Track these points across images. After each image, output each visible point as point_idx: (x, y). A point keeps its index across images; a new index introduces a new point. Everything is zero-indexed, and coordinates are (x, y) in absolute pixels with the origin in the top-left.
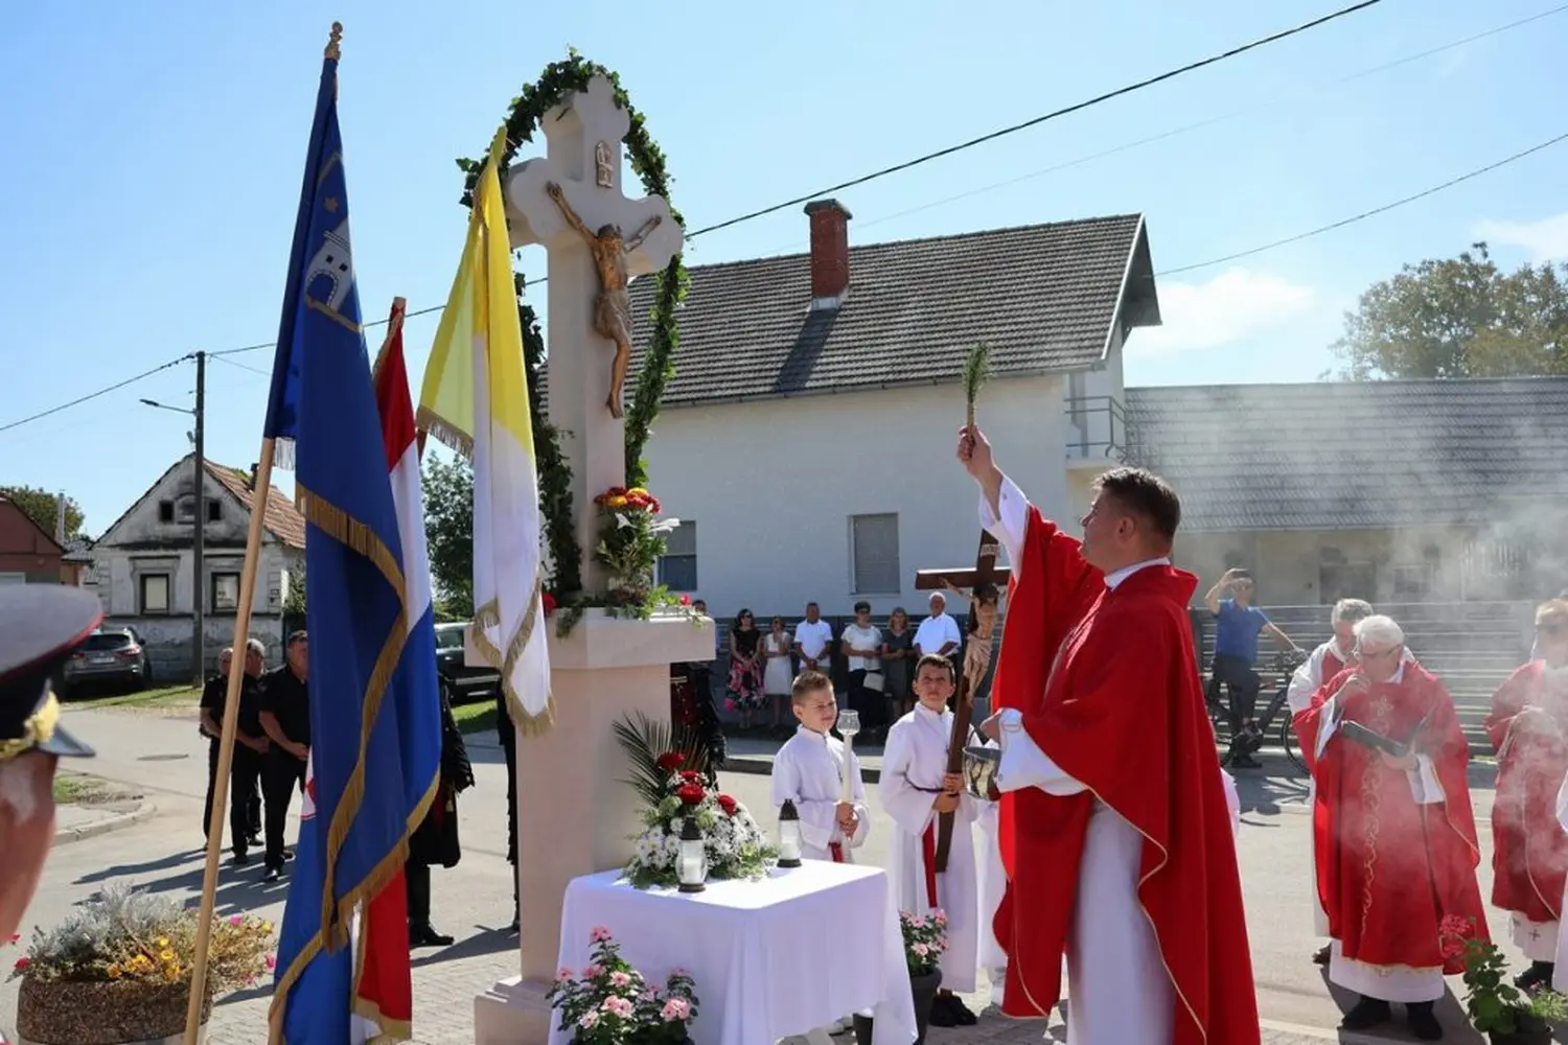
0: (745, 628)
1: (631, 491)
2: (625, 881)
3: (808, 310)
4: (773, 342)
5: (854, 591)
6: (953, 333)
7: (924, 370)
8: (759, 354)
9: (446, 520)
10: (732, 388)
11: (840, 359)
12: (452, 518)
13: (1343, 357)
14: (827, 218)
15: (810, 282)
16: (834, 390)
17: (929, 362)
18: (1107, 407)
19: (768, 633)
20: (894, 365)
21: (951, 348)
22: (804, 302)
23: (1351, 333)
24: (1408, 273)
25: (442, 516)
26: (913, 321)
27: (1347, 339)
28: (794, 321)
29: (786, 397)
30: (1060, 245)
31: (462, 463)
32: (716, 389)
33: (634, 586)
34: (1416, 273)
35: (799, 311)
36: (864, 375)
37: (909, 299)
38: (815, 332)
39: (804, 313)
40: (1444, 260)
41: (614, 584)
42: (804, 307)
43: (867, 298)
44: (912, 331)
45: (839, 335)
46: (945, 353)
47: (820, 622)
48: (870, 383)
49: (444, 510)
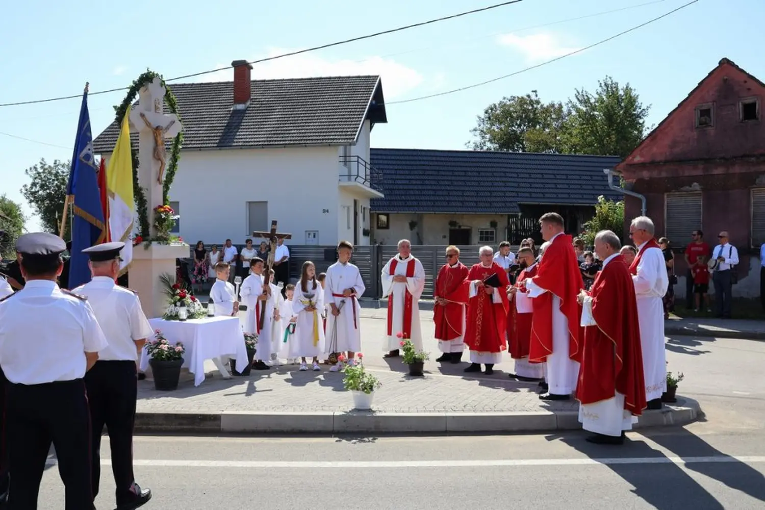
0: (200, 249)
1: (165, 207)
2: (164, 320)
3: (232, 109)
4: (215, 123)
5: (248, 234)
6: (294, 125)
7: (281, 141)
8: (209, 129)
9: (50, 193)
10: (197, 144)
11: (245, 133)
12: (53, 192)
13: (476, 136)
14: (242, 68)
15: (233, 96)
16: (241, 147)
17: (283, 137)
18: (357, 160)
19: (210, 251)
20: (267, 137)
21: (293, 131)
22: (230, 105)
23: (480, 125)
24: (505, 101)
25: (48, 191)
26: (277, 118)
27: (478, 128)
28: (225, 114)
29: (220, 149)
30: (343, 87)
31: (58, 165)
32: (189, 144)
33: (166, 235)
34: (508, 101)
35: (227, 110)
36: (255, 142)
37: (277, 108)
38: (235, 121)
39: (230, 111)
40: (520, 96)
41: (159, 234)
42: (230, 108)
43: (258, 106)
44: (276, 122)
45: (245, 122)
46: (290, 133)
47: (232, 247)
48: (257, 145)
49: (49, 188)
